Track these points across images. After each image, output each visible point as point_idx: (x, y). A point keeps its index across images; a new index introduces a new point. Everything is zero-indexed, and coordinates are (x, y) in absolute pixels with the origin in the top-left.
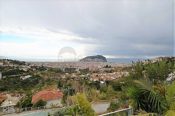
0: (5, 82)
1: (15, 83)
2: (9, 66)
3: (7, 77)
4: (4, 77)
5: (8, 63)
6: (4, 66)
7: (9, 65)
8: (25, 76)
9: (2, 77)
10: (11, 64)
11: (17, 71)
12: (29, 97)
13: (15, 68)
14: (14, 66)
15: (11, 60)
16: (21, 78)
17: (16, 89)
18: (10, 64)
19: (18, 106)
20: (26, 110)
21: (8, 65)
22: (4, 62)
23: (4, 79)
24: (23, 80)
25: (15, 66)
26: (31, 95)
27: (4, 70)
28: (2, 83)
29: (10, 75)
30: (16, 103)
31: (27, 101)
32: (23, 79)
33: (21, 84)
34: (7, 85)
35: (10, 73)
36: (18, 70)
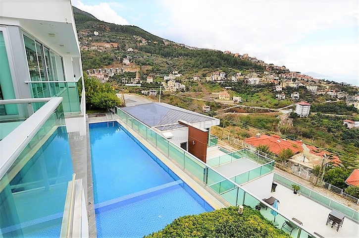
0: (313, 123)
1: (329, 131)
2: (326, 95)
3: (318, 115)
4: (313, 114)
5: (328, 87)
6: (319, 93)
7: (328, 93)
8: (356, 122)
9: (310, 114)
10: (332, 91)
11: (340, 107)
12: (346, 167)
13: (338, 100)
14: (336, 96)
15: (334, 83)
16: (345, 123)
17: (328, 142)
18: (330, 90)
19: (316, 172)
20: (329, 188)
21: (324, 93)
22: (320, 86)
23: (313, 118)
24: (348, 128)
25: (340, 96)
26: (352, 166)
27: (316, 101)
28: (308, 124)
29: (325, 112)
30: (315, 166)
31: (339, 173)
32: (350, 126)
33: (341, 135)
34: (314, 130)
35: (325, 107)
36: (343, 105)
